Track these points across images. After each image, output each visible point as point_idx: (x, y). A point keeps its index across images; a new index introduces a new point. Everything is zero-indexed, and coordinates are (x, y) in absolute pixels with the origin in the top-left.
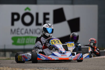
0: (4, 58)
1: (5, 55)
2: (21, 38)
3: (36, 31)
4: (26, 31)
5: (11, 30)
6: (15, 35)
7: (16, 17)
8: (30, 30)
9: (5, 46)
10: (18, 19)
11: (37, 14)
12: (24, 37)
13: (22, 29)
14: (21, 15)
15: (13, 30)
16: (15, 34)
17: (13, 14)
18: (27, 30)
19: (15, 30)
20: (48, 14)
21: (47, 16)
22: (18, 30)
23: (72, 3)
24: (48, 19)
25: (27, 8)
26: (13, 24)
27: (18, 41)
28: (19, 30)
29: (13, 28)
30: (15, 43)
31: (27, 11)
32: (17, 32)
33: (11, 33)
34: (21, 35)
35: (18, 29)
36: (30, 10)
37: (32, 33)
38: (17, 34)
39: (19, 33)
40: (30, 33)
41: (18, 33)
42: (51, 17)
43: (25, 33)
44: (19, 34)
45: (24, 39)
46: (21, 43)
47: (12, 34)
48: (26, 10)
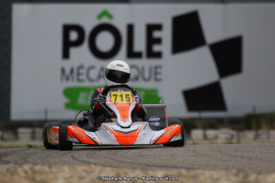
2: (86, 90)
4: (102, 74)
5: (63, 71)
6: (73, 84)
7: (74, 36)
9: (46, 112)
10: (78, 43)
11: (130, 28)
13: (92, 68)
14: (88, 30)
15: (68, 71)
16: (73, 79)
17: (67, 29)
18: (103, 69)
19: (72, 70)
20: (159, 27)
21: (156, 34)
22: (81, 71)
24: (159, 41)
25: (105, 13)
26: (66, 55)
27: (81, 100)
28: (83, 71)
29: (68, 64)
30: (72, 105)
31: (105, 20)
32: (79, 74)
33: (62, 79)
34: (87, 84)
35: (81, 67)
36: (110, 17)
38: (79, 80)
39: (83, 77)
41: (81, 77)
42: (166, 35)
43: (99, 77)
44: (82, 81)
47: (65, 80)
48: (100, 17)
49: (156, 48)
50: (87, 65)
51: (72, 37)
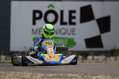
3: (60, 31)
5: (33, 30)
6: (37, 36)
7: (37, 15)
10: (40, 18)
11: (62, 12)
14: (44, 13)
15: (35, 30)
16: (37, 34)
17: (35, 12)
19: (37, 30)
20: (74, 12)
21: (73, 15)
24: (74, 18)
25: (51, 5)
26: (34, 23)
29: (35, 27)
31: (51, 8)
32: (40, 32)
33: (32, 34)
35: (41, 29)
36: (53, 7)
37: (57, 33)
38: (39, 34)
42: (78, 15)
44: (41, 35)
48: (49, 7)
49: (73, 21)
51: (37, 16)
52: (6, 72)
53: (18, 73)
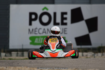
0: (22, 58)
1: (23, 55)
2: (38, 37)
4: (44, 31)
5: (29, 30)
6: (33, 35)
7: (33, 17)
8: (48, 30)
9: (23, 45)
10: (35, 19)
11: (55, 14)
12: (42, 37)
13: (40, 29)
14: (39, 15)
15: (31, 30)
16: (33, 33)
17: (31, 14)
18: (44, 29)
19: (33, 30)
20: (66, 13)
21: (65, 16)
22: (36, 30)
23: (90, 3)
24: (66, 19)
25: (45, 8)
26: (30, 24)
27: (36, 41)
29: (31, 28)
30: (32, 43)
31: (45, 11)
32: (35, 31)
34: (38, 35)
35: (36, 29)
36: (47, 9)
38: (35, 34)
40: (47, 33)
41: (36, 32)
42: (69, 16)
43: (43, 32)
44: (37, 34)
45: (42, 39)
46: (39, 42)
47: (30, 33)
48: (43, 9)
49: (65, 21)
50: (38, 28)
52: (6, 67)
53: (17, 68)
